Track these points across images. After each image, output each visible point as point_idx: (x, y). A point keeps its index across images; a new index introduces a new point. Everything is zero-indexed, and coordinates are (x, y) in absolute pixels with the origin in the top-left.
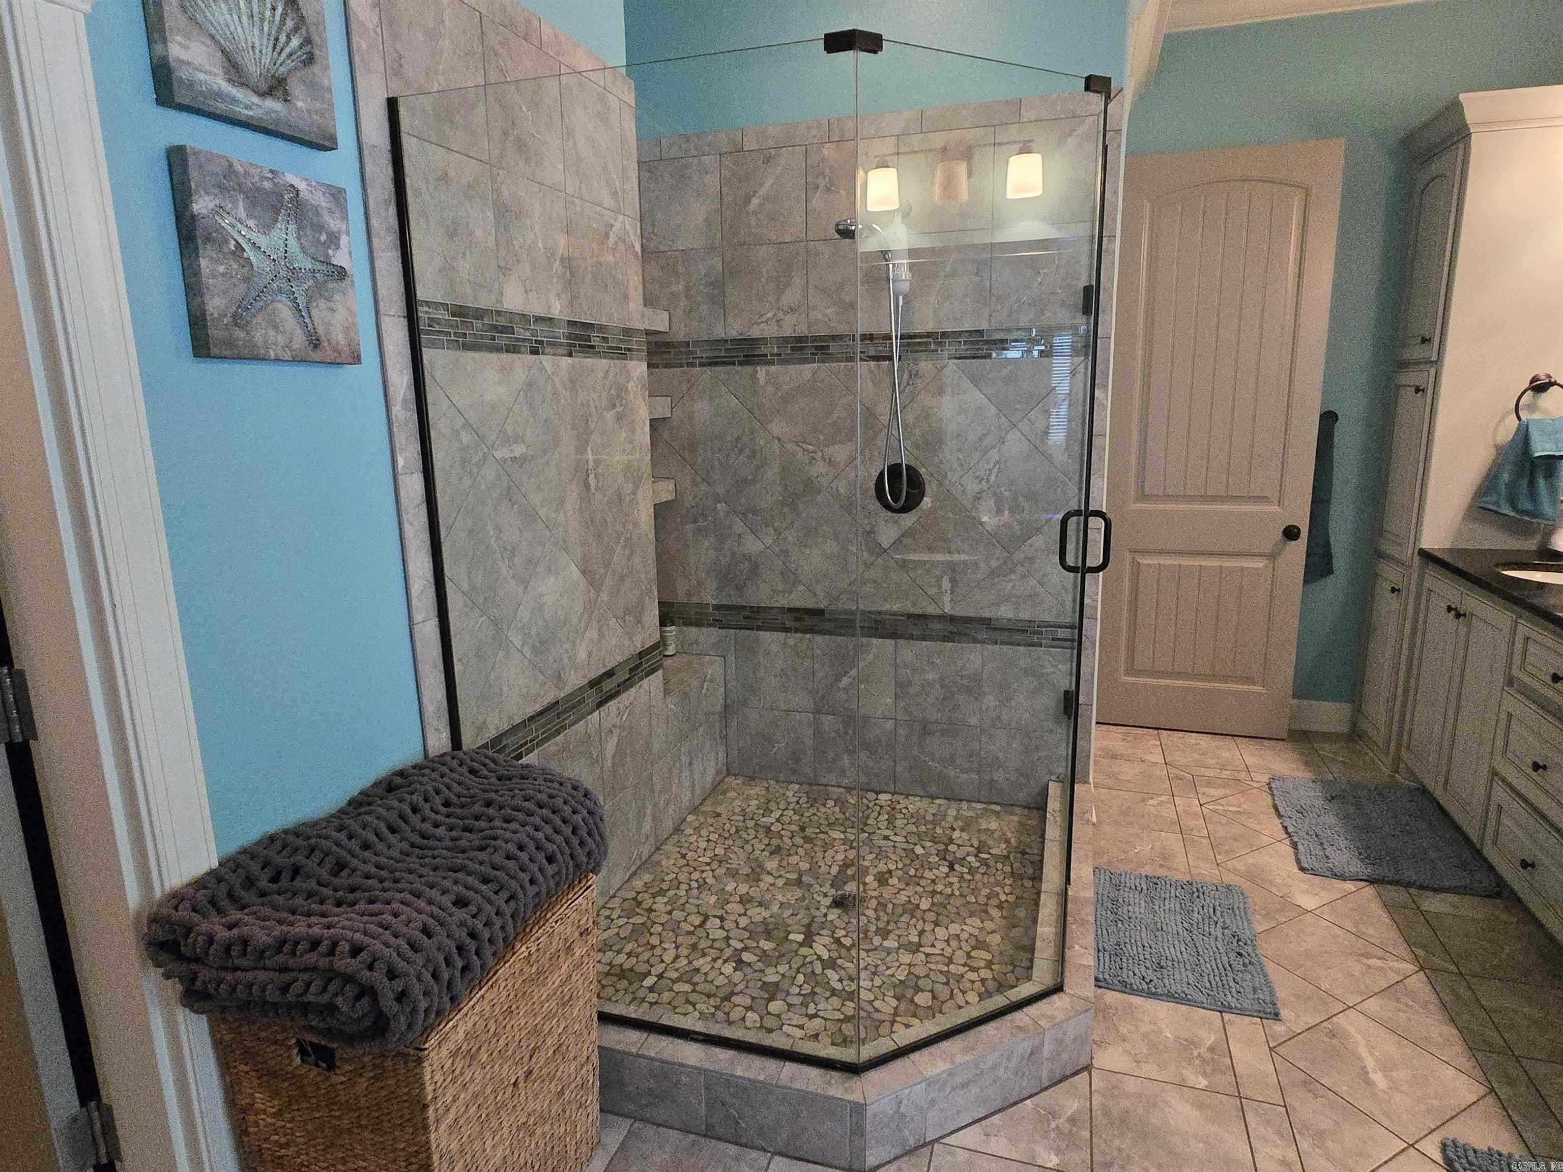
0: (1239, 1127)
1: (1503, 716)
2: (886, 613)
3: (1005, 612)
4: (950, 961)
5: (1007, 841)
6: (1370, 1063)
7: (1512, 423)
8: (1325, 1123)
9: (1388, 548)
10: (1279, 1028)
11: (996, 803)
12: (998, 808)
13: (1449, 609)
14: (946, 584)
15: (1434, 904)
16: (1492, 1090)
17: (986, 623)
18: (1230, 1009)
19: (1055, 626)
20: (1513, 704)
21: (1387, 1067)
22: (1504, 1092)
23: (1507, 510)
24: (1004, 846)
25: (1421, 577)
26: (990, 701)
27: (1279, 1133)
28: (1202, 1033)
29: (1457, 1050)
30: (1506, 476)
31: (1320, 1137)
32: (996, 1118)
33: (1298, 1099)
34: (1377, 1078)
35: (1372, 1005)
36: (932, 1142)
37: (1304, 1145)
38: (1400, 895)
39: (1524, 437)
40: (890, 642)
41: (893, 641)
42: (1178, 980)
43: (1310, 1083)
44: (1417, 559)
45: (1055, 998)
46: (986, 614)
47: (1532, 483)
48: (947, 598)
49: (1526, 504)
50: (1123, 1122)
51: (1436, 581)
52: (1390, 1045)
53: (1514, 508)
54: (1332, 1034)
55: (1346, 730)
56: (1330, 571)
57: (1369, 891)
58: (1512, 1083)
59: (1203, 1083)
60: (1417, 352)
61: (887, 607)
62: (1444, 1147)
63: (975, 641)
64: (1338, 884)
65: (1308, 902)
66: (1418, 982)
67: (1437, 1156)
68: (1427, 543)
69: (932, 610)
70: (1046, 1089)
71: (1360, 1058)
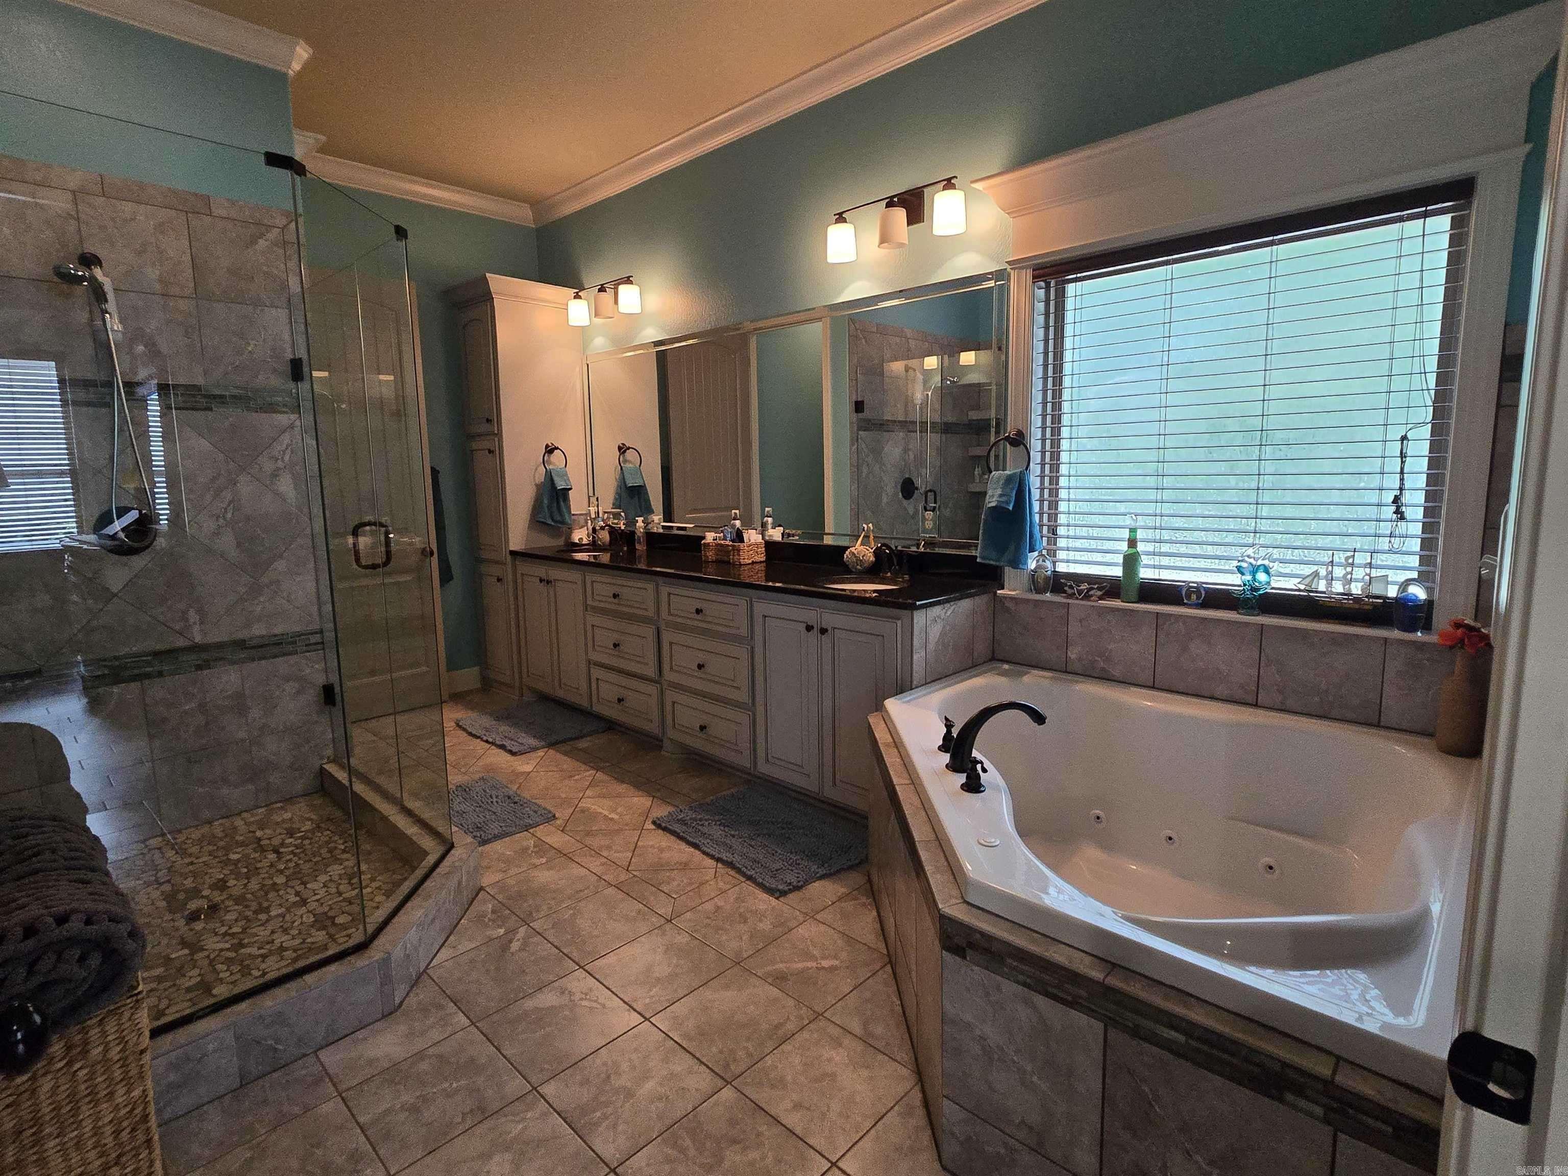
0: (574, 865)
1: (589, 628)
2: (126, 656)
3: (259, 630)
4: (340, 894)
5: (309, 819)
6: (606, 813)
7: (542, 470)
8: (607, 843)
9: (485, 555)
10: (558, 822)
11: (276, 803)
12: (279, 805)
13: (541, 580)
14: (193, 616)
15: (583, 744)
16: (654, 797)
17: (241, 644)
18: (532, 826)
19: (305, 635)
20: (593, 619)
21: (614, 810)
22: (658, 794)
23: (550, 522)
24: (310, 823)
25: (514, 567)
26: (255, 713)
27: (591, 856)
28: (525, 844)
29: (632, 790)
30: (546, 501)
31: (609, 848)
32: (452, 938)
33: (589, 841)
34: (612, 816)
35: (589, 793)
36: (424, 971)
37: (605, 853)
38: (566, 747)
39: (549, 476)
40: (134, 686)
41: (139, 684)
42: (495, 829)
43: (588, 833)
44: (509, 557)
45: (452, 852)
46: (240, 635)
47: (558, 503)
48: (196, 628)
49: (559, 518)
50: (521, 896)
51: (524, 567)
52: (608, 802)
53: (553, 520)
54: (583, 811)
55: (479, 686)
56: (451, 578)
57: (551, 752)
58: (659, 790)
59: (544, 860)
60: (483, 428)
61: (124, 651)
62: (654, 823)
63: (234, 663)
64: (533, 755)
65: (528, 768)
66: (600, 775)
67: (653, 827)
68: (513, 547)
69: (181, 643)
70: (468, 909)
71: (601, 813)
